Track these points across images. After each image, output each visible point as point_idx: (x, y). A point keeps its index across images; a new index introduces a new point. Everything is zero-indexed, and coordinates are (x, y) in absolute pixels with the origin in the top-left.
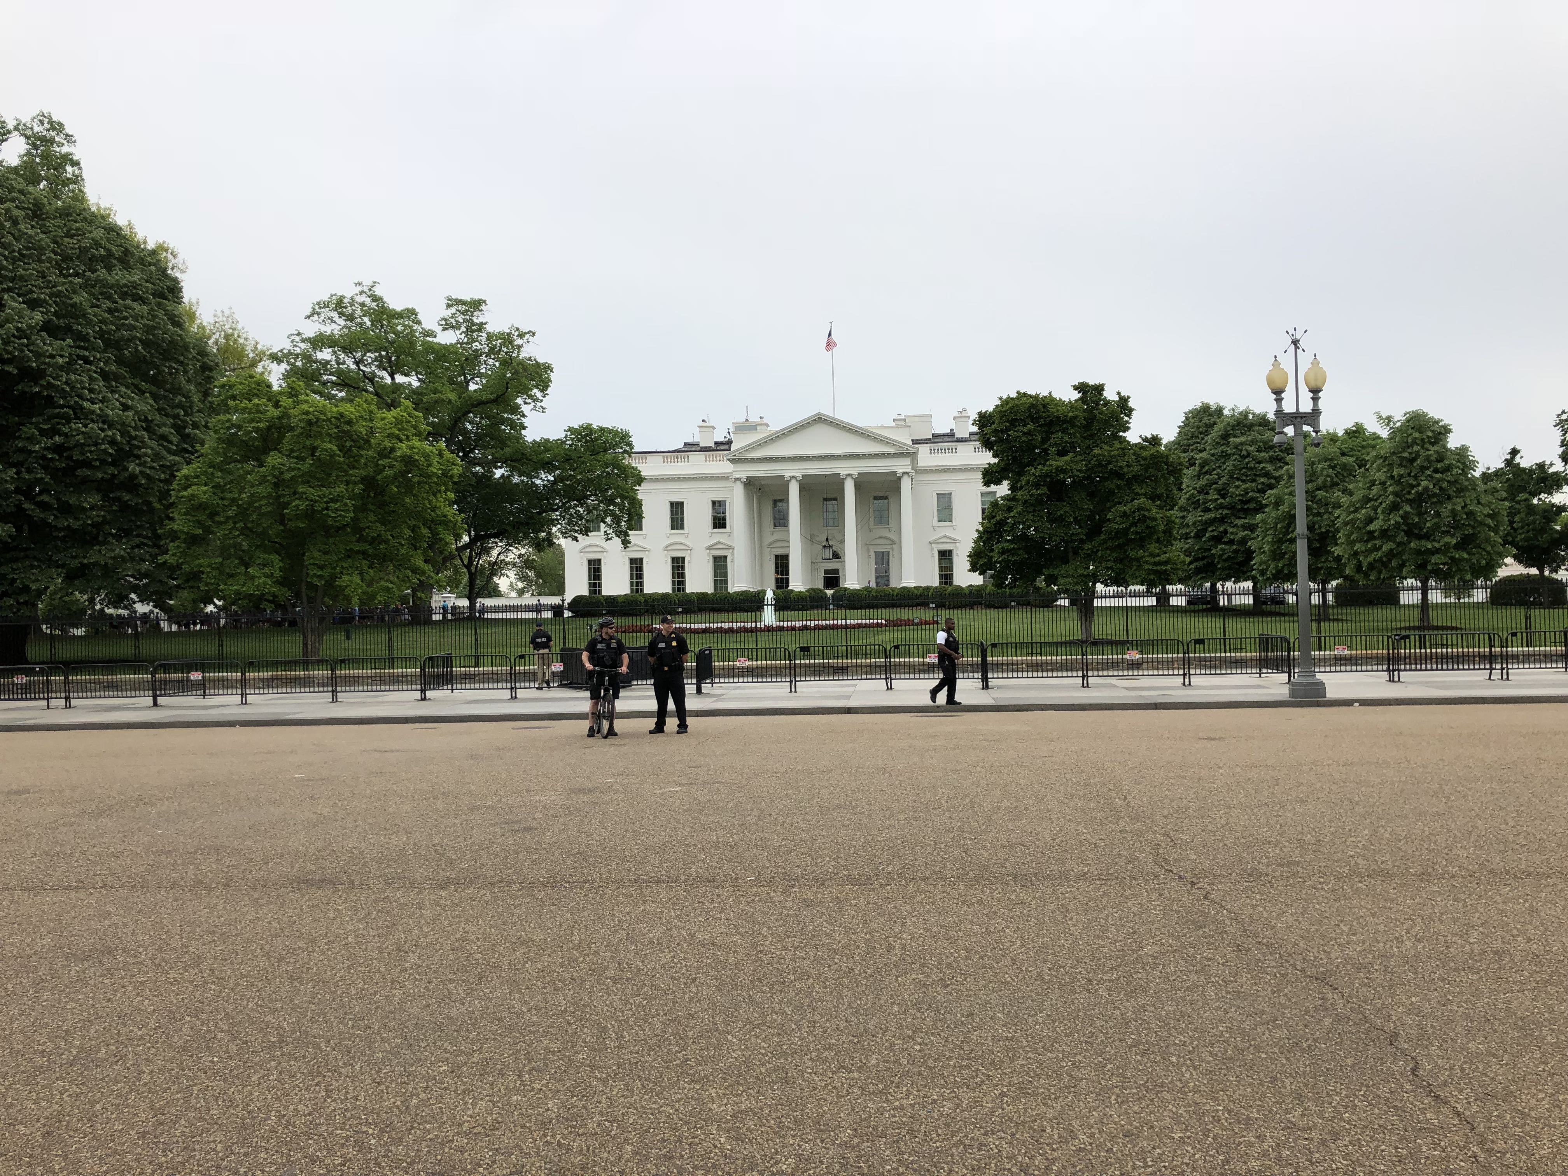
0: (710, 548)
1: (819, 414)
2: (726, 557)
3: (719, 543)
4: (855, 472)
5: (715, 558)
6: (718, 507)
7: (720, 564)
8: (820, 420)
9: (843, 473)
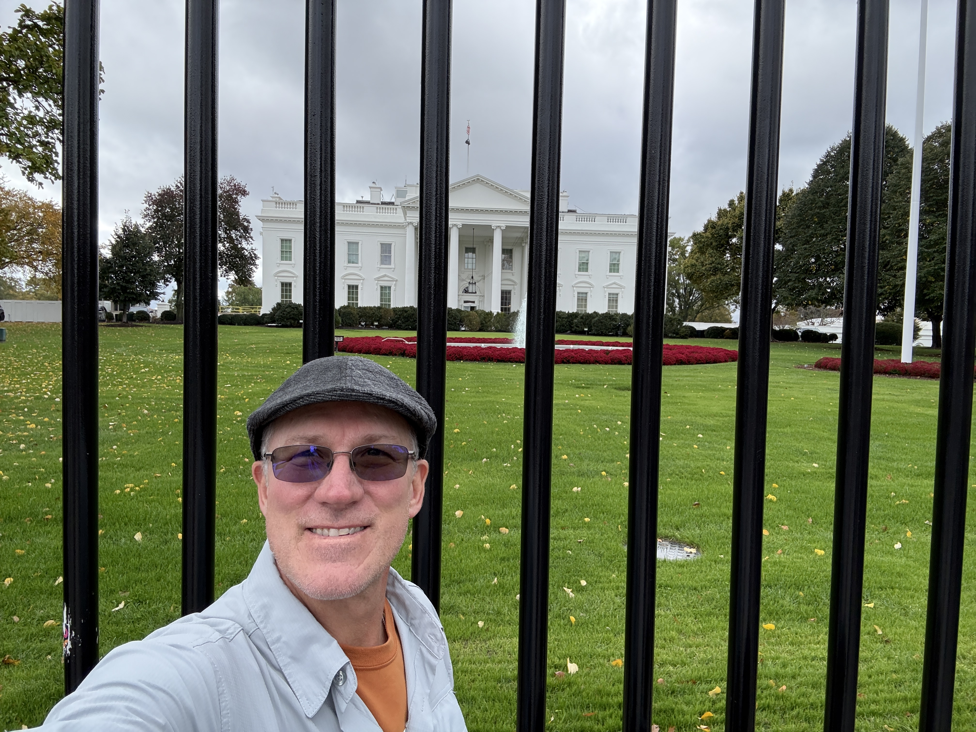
0: (378, 279)
1: (478, 175)
2: (390, 288)
3: (385, 276)
4: (503, 225)
5: (382, 287)
6: (386, 249)
7: (385, 291)
8: (478, 180)
9: (494, 225)
